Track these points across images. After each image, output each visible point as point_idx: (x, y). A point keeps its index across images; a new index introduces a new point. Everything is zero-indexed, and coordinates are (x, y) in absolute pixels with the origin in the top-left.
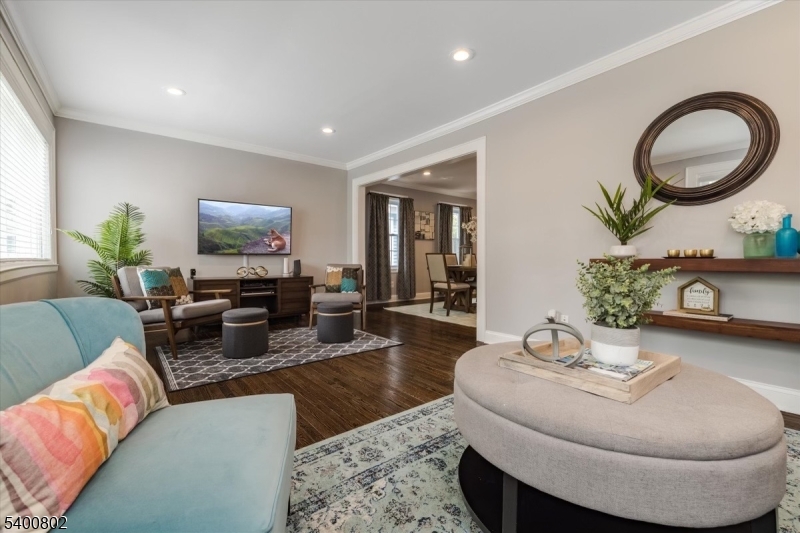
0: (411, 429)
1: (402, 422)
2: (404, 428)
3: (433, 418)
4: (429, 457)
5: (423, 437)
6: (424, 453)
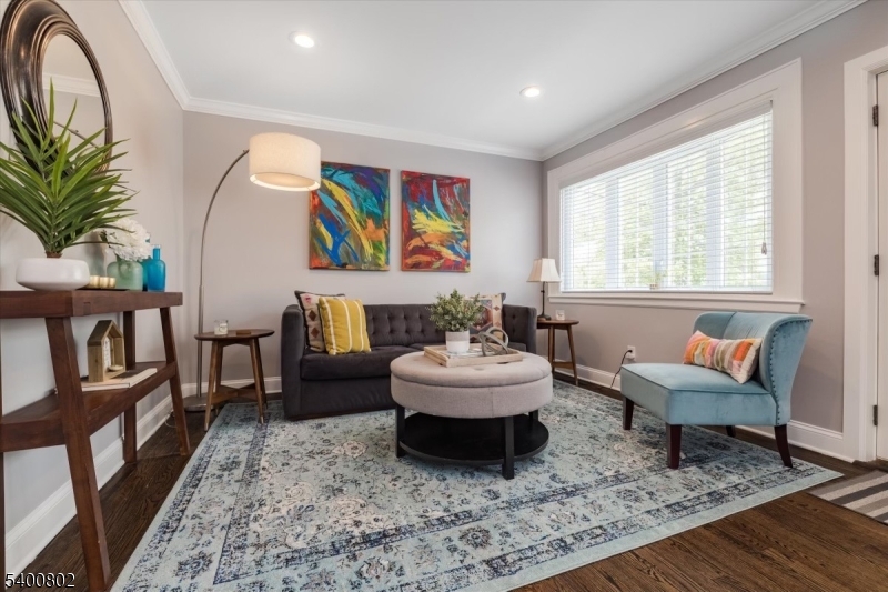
0: (586, 519)
1: (599, 532)
2: (595, 522)
3: (551, 531)
4: (564, 486)
5: (569, 505)
6: (569, 489)
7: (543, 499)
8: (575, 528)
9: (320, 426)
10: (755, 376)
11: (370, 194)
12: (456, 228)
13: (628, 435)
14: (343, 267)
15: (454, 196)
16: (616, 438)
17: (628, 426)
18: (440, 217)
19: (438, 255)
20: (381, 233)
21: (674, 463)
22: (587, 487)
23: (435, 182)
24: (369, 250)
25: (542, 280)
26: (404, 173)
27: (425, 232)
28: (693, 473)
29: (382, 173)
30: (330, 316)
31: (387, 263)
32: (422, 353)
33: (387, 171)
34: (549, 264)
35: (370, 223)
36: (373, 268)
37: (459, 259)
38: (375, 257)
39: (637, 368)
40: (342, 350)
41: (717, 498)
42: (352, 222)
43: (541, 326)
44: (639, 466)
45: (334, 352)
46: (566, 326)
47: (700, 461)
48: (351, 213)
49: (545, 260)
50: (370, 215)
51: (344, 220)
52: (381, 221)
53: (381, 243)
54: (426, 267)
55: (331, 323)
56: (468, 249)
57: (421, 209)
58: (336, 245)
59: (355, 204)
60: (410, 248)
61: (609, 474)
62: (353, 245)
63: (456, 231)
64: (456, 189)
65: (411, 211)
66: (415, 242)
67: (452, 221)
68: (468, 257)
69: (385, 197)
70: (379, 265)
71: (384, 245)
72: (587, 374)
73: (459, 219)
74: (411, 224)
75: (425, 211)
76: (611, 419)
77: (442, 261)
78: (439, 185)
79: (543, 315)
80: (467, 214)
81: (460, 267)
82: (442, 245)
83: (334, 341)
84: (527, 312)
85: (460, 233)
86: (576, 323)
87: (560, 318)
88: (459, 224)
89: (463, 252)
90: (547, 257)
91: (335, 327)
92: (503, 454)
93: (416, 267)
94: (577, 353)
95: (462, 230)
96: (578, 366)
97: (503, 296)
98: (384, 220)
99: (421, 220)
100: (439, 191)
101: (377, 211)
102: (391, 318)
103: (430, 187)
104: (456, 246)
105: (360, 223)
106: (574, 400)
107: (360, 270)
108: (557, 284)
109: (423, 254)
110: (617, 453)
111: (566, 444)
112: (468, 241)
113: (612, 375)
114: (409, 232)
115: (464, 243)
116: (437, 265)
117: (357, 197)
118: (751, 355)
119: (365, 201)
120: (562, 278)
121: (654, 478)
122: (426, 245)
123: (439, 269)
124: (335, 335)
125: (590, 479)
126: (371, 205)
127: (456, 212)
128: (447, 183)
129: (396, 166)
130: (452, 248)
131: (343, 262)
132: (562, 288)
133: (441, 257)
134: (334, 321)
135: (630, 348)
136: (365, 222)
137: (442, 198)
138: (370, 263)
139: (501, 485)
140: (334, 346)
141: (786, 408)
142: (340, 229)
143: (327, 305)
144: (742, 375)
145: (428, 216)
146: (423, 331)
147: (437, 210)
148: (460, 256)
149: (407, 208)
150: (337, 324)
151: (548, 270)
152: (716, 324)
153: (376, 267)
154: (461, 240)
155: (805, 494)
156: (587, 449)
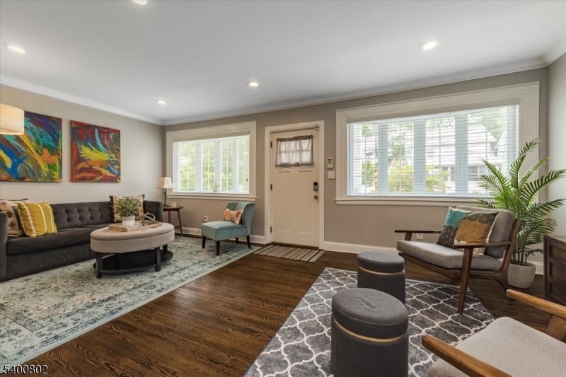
6: (182, 268)
7: (174, 273)
8: (186, 276)
9: (28, 280)
10: (241, 222)
11: (45, 133)
12: (112, 158)
13: (204, 250)
14: (22, 180)
15: (110, 139)
16: (199, 252)
17: (204, 247)
18: (100, 151)
19: (99, 173)
20: (55, 158)
21: (218, 254)
22: (189, 266)
23: (96, 130)
24: (45, 169)
25: (165, 187)
26: (72, 122)
27: (90, 159)
28: (224, 255)
29: (56, 120)
30: (29, 214)
31: (61, 176)
32: (107, 228)
33: (60, 120)
34: (168, 179)
35: (46, 151)
36: (49, 180)
37: (113, 175)
38: (50, 174)
39: (208, 224)
40: (40, 234)
41: (228, 260)
42: (30, 150)
43: (165, 210)
44: (207, 257)
45: (34, 235)
46: (177, 210)
47: (226, 252)
48: (28, 144)
49: (166, 178)
50: (46, 146)
51: (22, 148)
52: (55, 151)
53: (55, 165)
54: (92, 180)
55: (30, 218)
56: (119, 170)
57: (86, 145)
58: (14, 165)
59: (33, 138)
60: (79, 168)
61: (196, 262)
62: (30, 165)
63: (111, 159)
64: (111, 136)
65: (79, 145)
66: (82, 165)
67: (108, 153)
68: (119, 175)
69: (58, 136)
70: (54, 179)
71: (58, 166)
72: (187, 231)
73: (113, 152)
74: (79, 154)
75: (89, 147)
76: (197, 246)
77: (101, 177)
78: (99, 132)
79: (165, 205)
80: (119, 150)
81: (115, 179)
82: (102, 167)
83: (33, 228)
84: (158, 204)
85: (114, 161)
86: (182, 208)
87: (174, 205)
88: (113, 156)
89: (116, 171)
90: (166, 176)
91: (33, 220)
92: (156, 262)
93: (83, 180)
94: (182, 221)
95: (116, 159)
96: (183, 228)
97: (143, 196)
98: (58, 151)
99: (86, 152)
100: (100, 136)
101: (52, 144)
102: (68, 212)
103: (94, 132)
104: (112, 169)
105: (37, 151)
106: (182, 242)
107: (37, 182)
108: (171, 190)
109: (89, 172)
110: (199, 256)
111: (180, 257)
112: (119, 165)
113: (198, 230)
114: (76, 158)
115: (117, 166)
116: (99, 178)
117: (34, 134)
118: (240, 215)
119: (41, 137)
120: (174, 186)
121: (211, 259)
122: (91, 167)
123: (100, 181)
124: (34, 225)
125: (190, 264)
126: (47, 139)
127: (111, 148)
128: (104, 131)
129: (66, 117)
130: (109, 169)
131: (21, 176)
132: (174, 191)
133: (101, 174)
134: (32, 216)
135: (205, 217)
136: (42, 151)
137: (102, 140)
138: (46, 177)
139: (156, 274)
140: (34, 232)
141: (249, 231)
142: (19, 154)
143: (25, 207)
144: (237, 222)
145: (92, 150)
146: (91, 218)
147: (98, 147)
148: (114, 174)
149: (76, 145)
150: (35, 218)
151: (168, 183)
152: (233, 206)
153: (50, 180)
154: (115, 165)
155: (252, 254)
156: (188, 257)
